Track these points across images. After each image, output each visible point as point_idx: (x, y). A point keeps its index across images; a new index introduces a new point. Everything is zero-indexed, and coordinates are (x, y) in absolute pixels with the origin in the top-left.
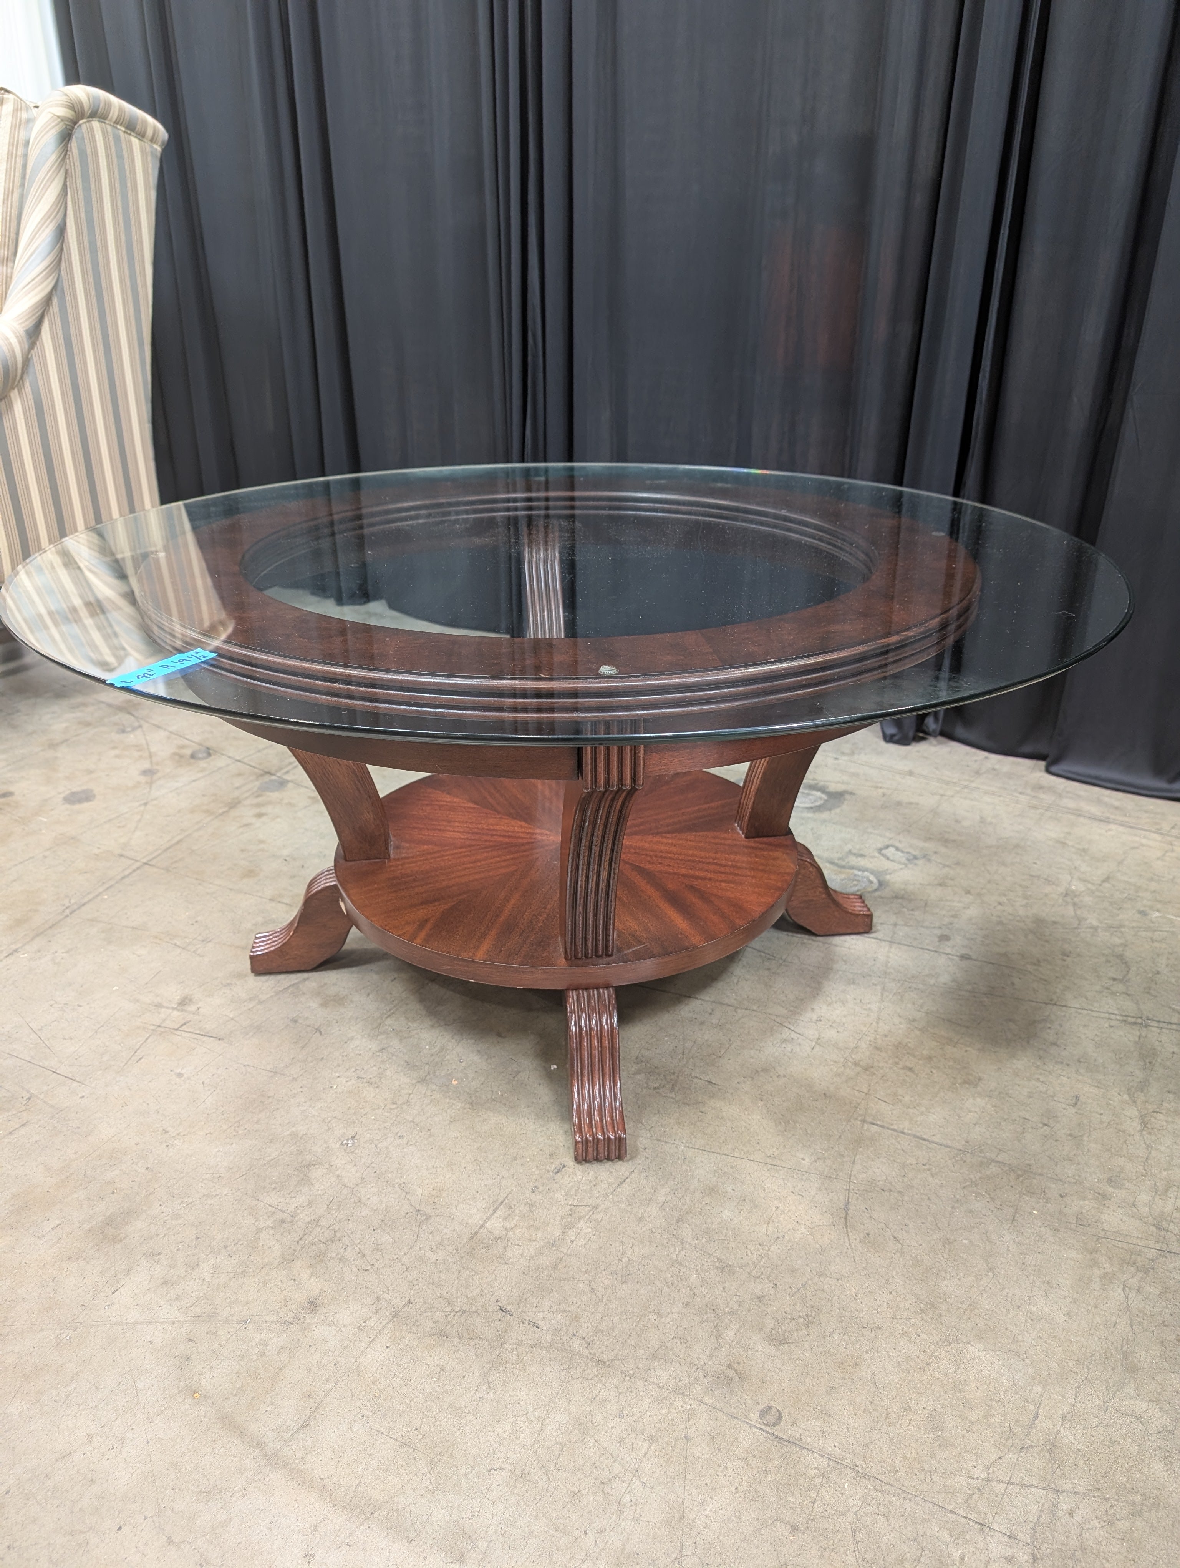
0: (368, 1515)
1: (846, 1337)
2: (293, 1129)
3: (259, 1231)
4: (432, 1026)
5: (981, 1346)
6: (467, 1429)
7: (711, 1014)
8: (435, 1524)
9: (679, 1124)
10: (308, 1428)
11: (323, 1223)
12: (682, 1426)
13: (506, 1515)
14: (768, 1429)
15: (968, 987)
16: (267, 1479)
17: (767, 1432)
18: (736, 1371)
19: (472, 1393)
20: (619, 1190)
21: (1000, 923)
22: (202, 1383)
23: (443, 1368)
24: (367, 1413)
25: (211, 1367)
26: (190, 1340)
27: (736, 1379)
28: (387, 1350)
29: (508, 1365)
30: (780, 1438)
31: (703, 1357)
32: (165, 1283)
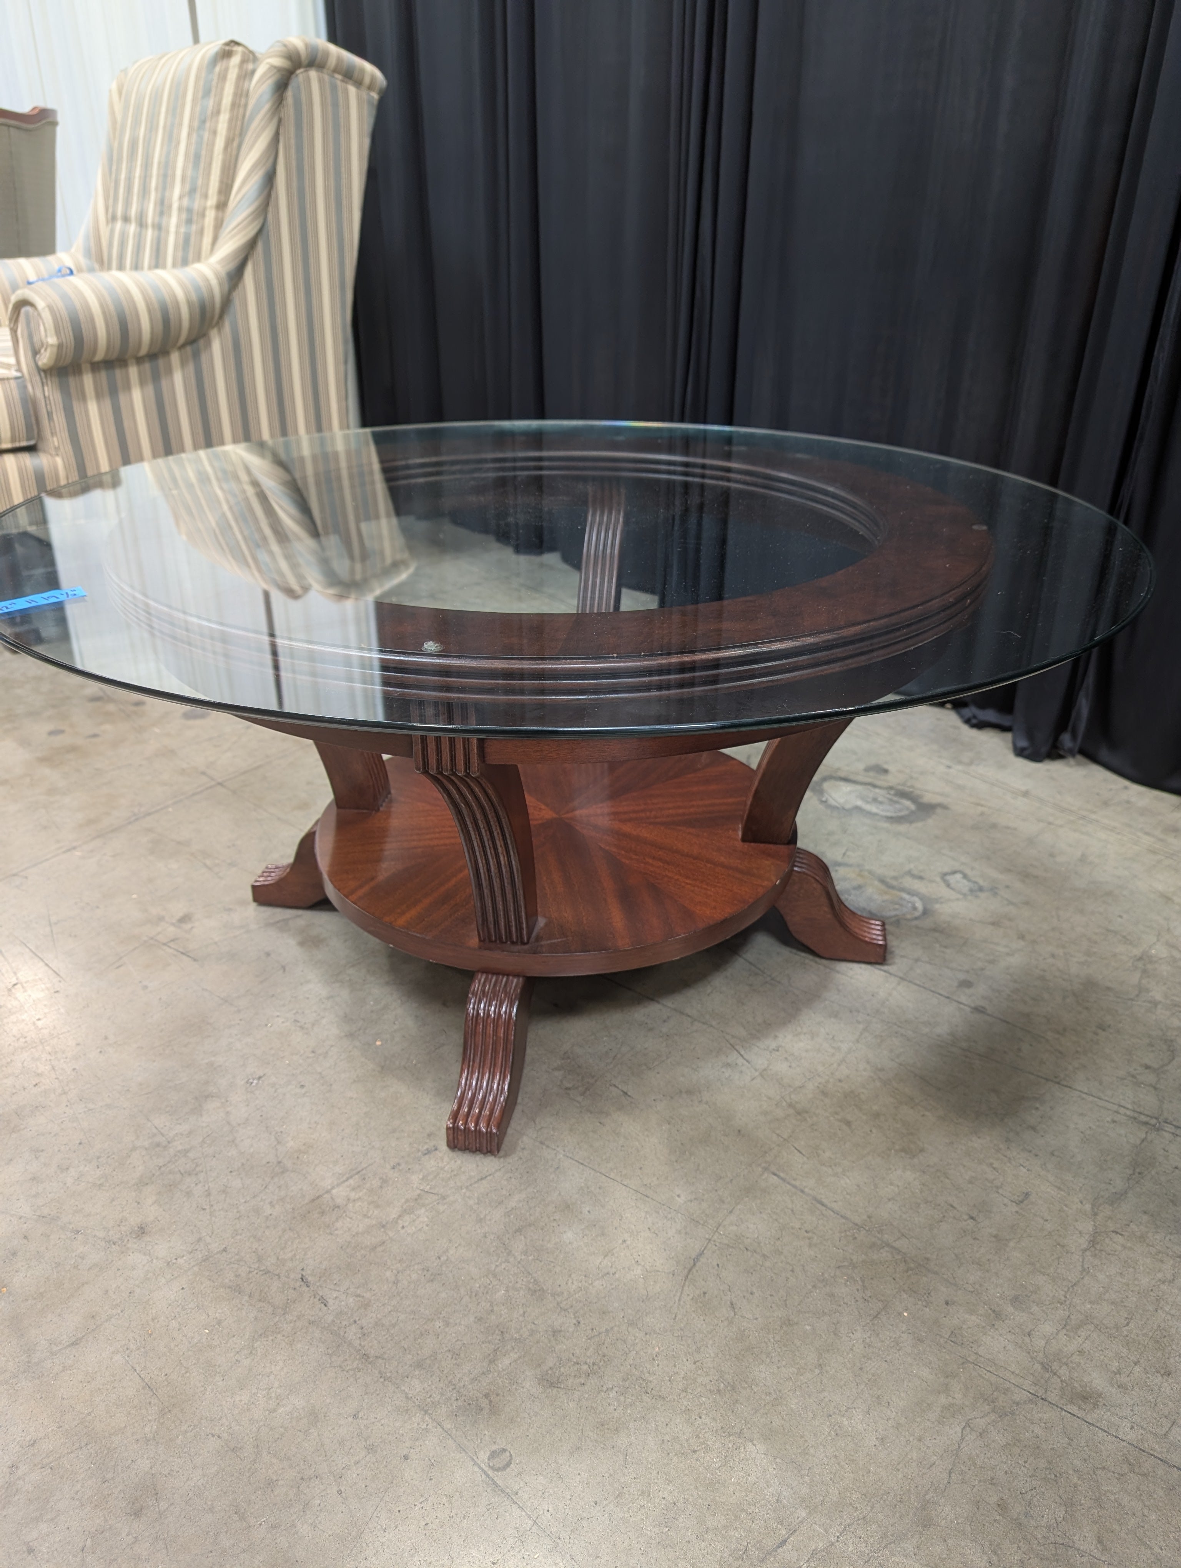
0: (83, 1444)
1: (622, 1398)
2: (213, 1059)
3: (134, 1148)
4: (387, 983)
5: (762, 1447)
6: (209, 1388)
7: (665, 1021)
8: (134, 1472)
9: (571, 1130)
10: (77, 1346)
11: (191, 1155)
12: (408, 1444)
13: (200, 1483)
14: (490, 1472)
15: (964, 1045)
16: (19, 1385)
17: (488, 1476)
18: (491, 1402)
19: (232, 1355)
20: (476, 1185)
21: (1042, 978)
22: (14, 1280)
23: (219, 1323)
24: (132, 1346)
25: (29, 1267)
26: (26, 1237)
27: (486, 1411)
28: (181, 1291)
29: (279, 1336)
30: (497, 1485)
31: (466, 1379)
32: (33, 1179)
